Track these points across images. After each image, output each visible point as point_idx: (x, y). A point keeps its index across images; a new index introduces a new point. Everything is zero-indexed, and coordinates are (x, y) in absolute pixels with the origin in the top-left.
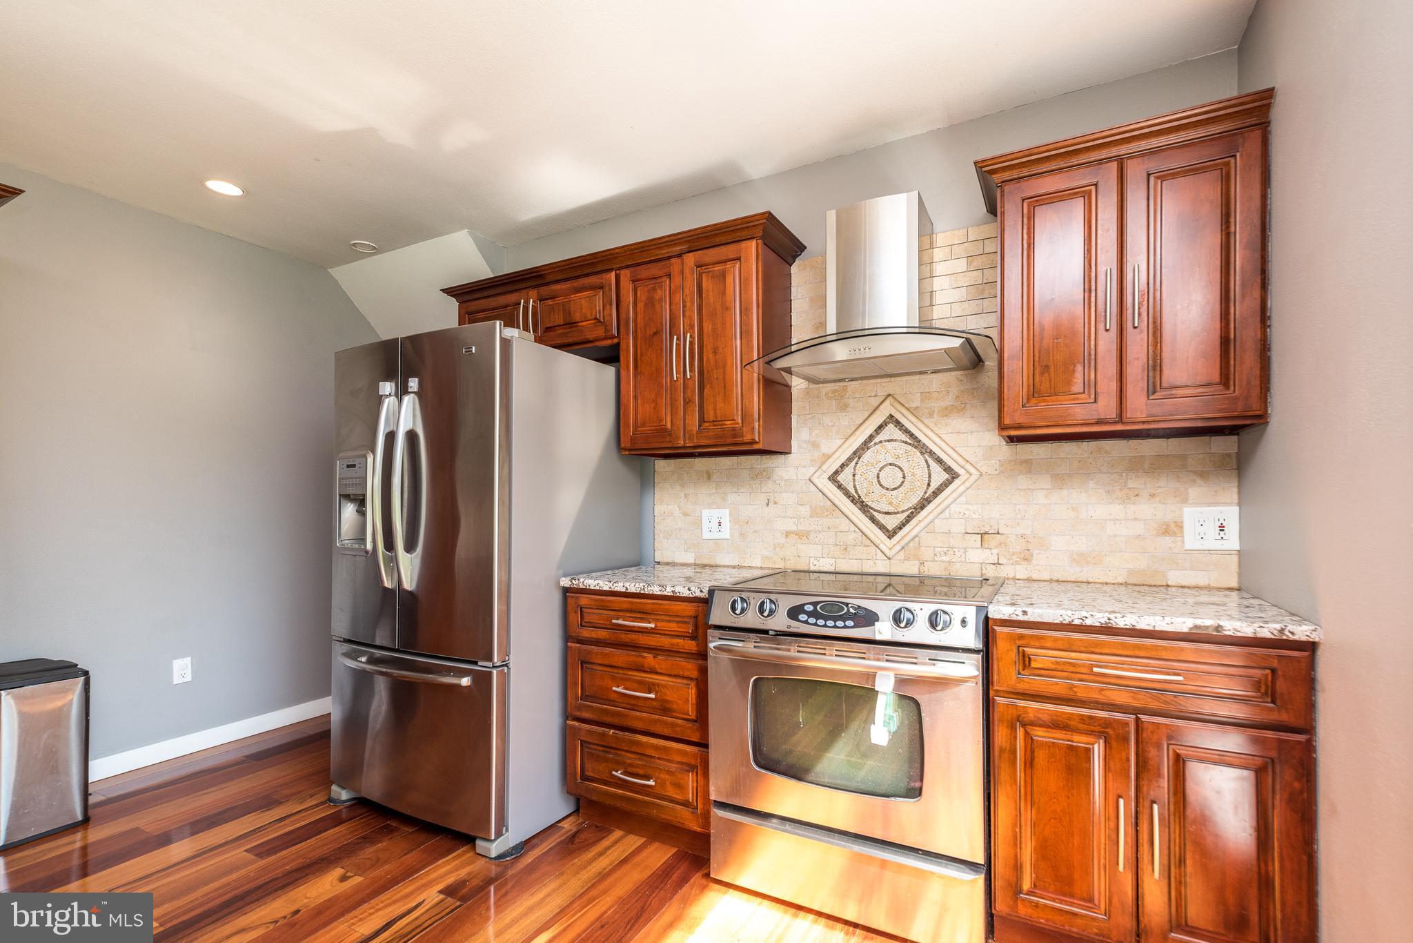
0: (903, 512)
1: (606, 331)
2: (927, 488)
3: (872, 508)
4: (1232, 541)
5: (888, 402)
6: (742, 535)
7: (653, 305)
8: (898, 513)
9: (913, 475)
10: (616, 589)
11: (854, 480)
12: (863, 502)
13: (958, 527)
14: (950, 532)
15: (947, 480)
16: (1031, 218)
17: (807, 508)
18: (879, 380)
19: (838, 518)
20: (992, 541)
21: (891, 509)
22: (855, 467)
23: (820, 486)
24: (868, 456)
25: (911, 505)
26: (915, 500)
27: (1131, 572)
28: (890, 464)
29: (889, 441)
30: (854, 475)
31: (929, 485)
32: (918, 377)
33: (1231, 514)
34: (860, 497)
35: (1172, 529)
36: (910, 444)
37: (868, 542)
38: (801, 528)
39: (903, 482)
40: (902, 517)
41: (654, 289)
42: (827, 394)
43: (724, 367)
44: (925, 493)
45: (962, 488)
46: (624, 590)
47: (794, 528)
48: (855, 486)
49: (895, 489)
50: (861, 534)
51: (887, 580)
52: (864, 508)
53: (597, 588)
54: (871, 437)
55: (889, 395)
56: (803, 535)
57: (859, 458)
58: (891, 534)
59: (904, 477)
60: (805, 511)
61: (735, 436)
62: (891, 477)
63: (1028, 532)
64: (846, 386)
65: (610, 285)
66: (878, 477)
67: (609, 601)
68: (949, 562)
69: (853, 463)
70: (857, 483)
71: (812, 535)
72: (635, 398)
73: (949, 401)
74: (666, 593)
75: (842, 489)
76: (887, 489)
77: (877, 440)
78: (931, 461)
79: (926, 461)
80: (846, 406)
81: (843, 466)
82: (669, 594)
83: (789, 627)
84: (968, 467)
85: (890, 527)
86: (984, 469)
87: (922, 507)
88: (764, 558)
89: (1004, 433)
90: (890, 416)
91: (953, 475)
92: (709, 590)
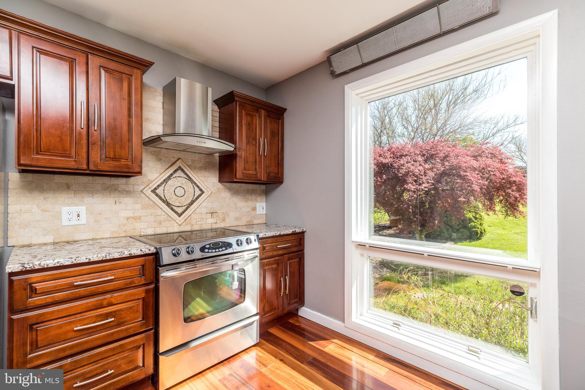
0: (185, 206)
2: (194, 197)
3: (172, 205)
4: (265, 212)
5: (179, 161)
6: (96, 221)
8: (183, 206)
9: (188, 191)
10: (79, 262)
11: (164, 193)
12: (168, 202)
13: (204, 211)
14: (202, 213)
15: (200, 194)
17: (140, 205)
18: (175, 151)
19: (156, 209)
20: (215, 215)
21: (180, 205)
22: (165, 187)
23: (147, 195)
24: (170, 182)
25: (188, 203)
26: (189, 201)
27: (247, 222)
28: (180, 187)
29: (179, 177)
30: (164, 190)
31: (194, 195)
32: (190, 153)
33: (264, 204)
34: (166, 200)
35: (254, 209)
36: (187, 179)
37: (170, 219)
38: (136, 215)
39: (184, 194)
40: (184, 208)
42: (151, 152)
44: (193, 198)
45: (206, 197)
47: (132, 215)
48: (164, 195)
49: (181, 197)
50: (167, 216)
51: (178, 234)
52: (168, 204)
54: (172, 175)
55: (179, 159)
56: (137, 218)
57: (166, 183)
58: (180, 215)
59: (185, 192)
60: (138, 206)
61: (128, 168)
62: (180, 192)
63: (224, 212)
64: (161, 150)
66: (174, 191)
68: (201, 224)
69: (163, 185)
70: (165, 194)
71: (142, 219)
73: (201, 165)
75: (158, 196)
76: (178, 197)
77: (174, 176)
78: (195, 187)
79: (193, 186)
80: (160, 159)
81: (159, 186)
82: (127, 256)
83: (202, 256)
84: (208, 190)
85: (180, 212)
86: (212, 190)
87: (192, 204)
88: (113, 232)
89: (235, 180)
90: (180, 167)
91: (202, 192)
92: (156, 248)
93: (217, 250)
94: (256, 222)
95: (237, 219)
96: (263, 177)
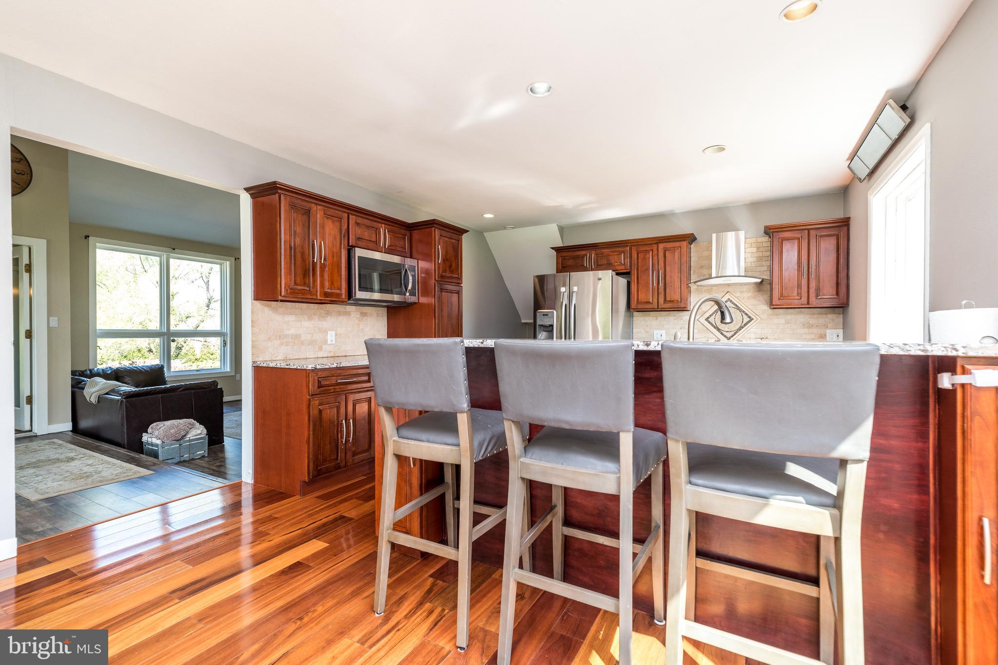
0: (733, 331)
1: (625, 267)
3: (721, 330)
4: (841, 340)
5: (728, 294)
7: (645, 260)
8: (731, 332)
9: (737, 319)
11: (715, 320)
12: (718, 328)
13: (753, 336)
14: (750, 338)
15: (749, 321)
16: (782, 243)
17: (697, 330)
18: (725, 287)
19: (708, 333)
21: (728, 330)
23: (702, 322)
25: (736, 329)
26: (737, 327)
31: (742, 322)
32: (739, 286)
33: (840, 331)
35: (823, 336)
36: (736, 308)
37: (721, 340)
39: (733, 321)
40: (733, 333)
41: (646, 254)
42: (705, 290)
43: (675, 283)
44: (741, 325)
45: (755, 323)
50: (717, 338)
52: (718, 330)
55: (728, 292)
57: (717, 313)
58: (729, 339)
61: (674, 305)
63: (777, 337)
64: (712, 288)
65: (627, 251)
69: (714, 315)
72: (638, 291)
75: (710, 323)
78: (743, 314)
81: (711, 316)
84: (757, 316)
85: (728, 336)
86: (762, 317)
87: (740, 330)
89: (773, 307)
90: (729, 299)
91: (752, 319)
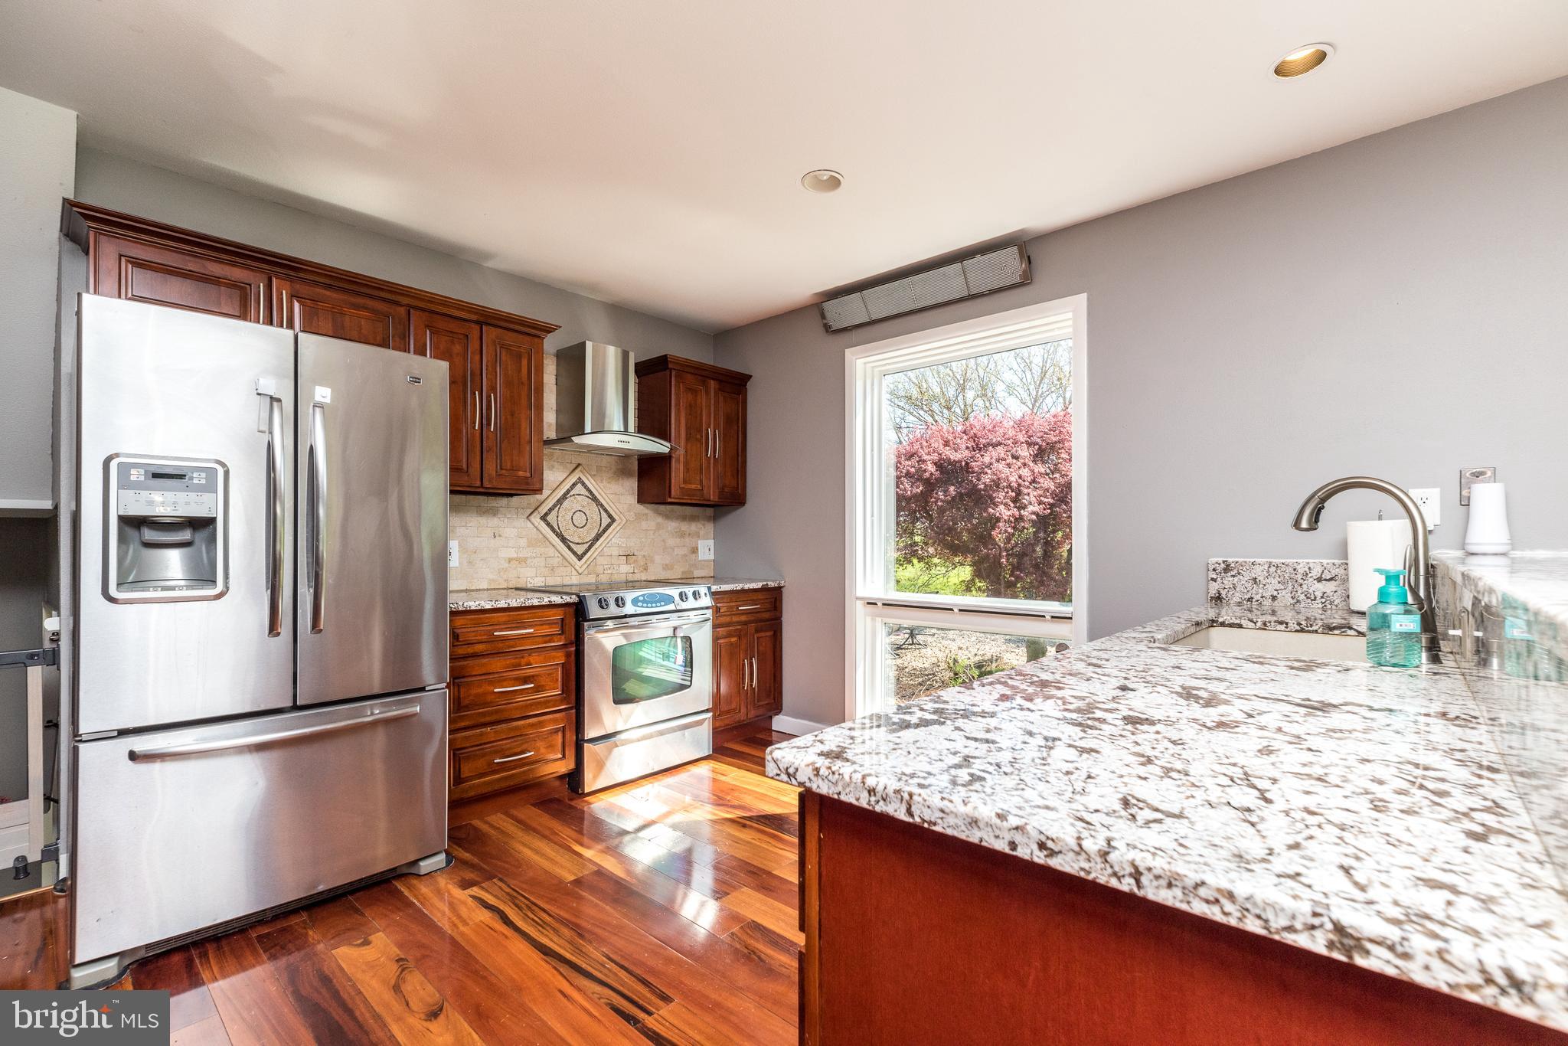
2: (600, 528)
4: (712, 557)
5: (578, 470)
6: (470, 563)
10: (499, 606)
12: (563, 536)
13: (615, 552)
14: (612, 555)
15: (610, 523)
17: (525, 540)
18: (573, 453)
19: (547, 547)
20: (632, 559)
21: (580, 541)
22: (558, 511)
23: (535, 523)
24: (566, 503)
26: (593, 535)
27: (683, 573)
28: (580, 511)
29: (579, 495)
30: (558, 517)
32: (595, 457)
33: (711, 542)
34: (561, 532)
35: (695, 550)
36: (591, 498)
37: (567, 564)
38: (520, 555)
40: (586, 546)
43: (520, 429)
46: (506, 606)
47: (516, 555)
48: (558, 525)
49: (582, 527)
52: (564, 540)
53: (479, 608)
54: (568, 491)
55: (579, 465)
56: (522, 561)
57: (561, 505)
58: (580, 558)
59: (587, 520)
60: (523, 542)
62: (579, 519)
63: (646, 554)
66: (572, 519)
67: (487, 618)
68: (611, 573)
69: (557, 509)
70: (559, 523)
71: (529, 561)
73: (611, 472)
74: (544, 603)
76: (578, 527)
77: (571, 493)
78: (602, 510)
79: (599, 510)
80: (553, 467)
81: (551, 510)
82: (546, 603)
84: (621, 516)
85: (579, 553)
86: (627, 518)
87: (598, 540)
88: (491, 581)
89: (669, 500)
90: (580, 478)
91: (613, 520)
92: (579, 596)
93: (654, 605)
94: (697, 574)
95: (666, 567)
96: (713, 496)
